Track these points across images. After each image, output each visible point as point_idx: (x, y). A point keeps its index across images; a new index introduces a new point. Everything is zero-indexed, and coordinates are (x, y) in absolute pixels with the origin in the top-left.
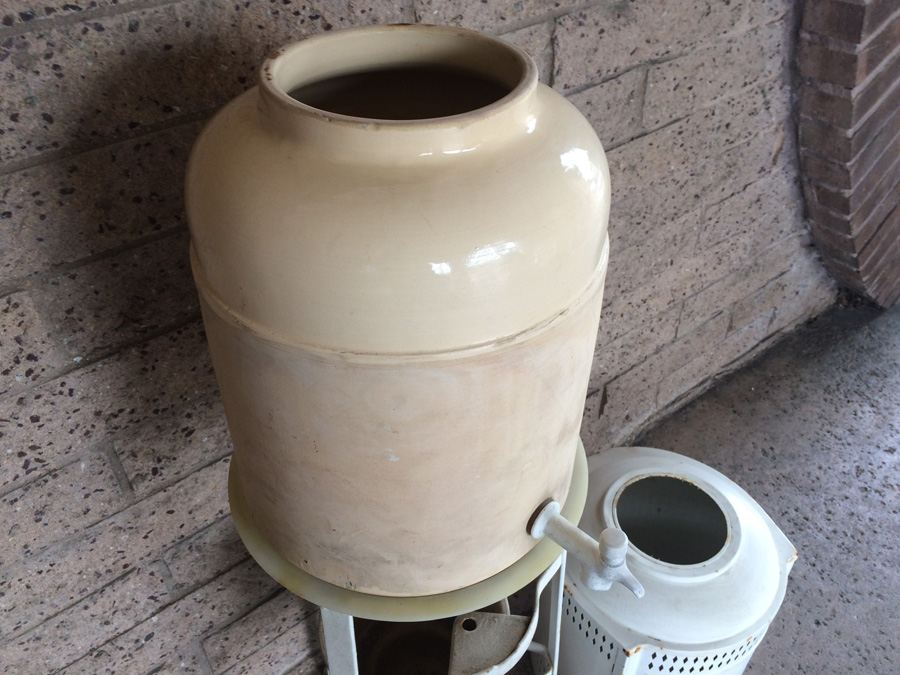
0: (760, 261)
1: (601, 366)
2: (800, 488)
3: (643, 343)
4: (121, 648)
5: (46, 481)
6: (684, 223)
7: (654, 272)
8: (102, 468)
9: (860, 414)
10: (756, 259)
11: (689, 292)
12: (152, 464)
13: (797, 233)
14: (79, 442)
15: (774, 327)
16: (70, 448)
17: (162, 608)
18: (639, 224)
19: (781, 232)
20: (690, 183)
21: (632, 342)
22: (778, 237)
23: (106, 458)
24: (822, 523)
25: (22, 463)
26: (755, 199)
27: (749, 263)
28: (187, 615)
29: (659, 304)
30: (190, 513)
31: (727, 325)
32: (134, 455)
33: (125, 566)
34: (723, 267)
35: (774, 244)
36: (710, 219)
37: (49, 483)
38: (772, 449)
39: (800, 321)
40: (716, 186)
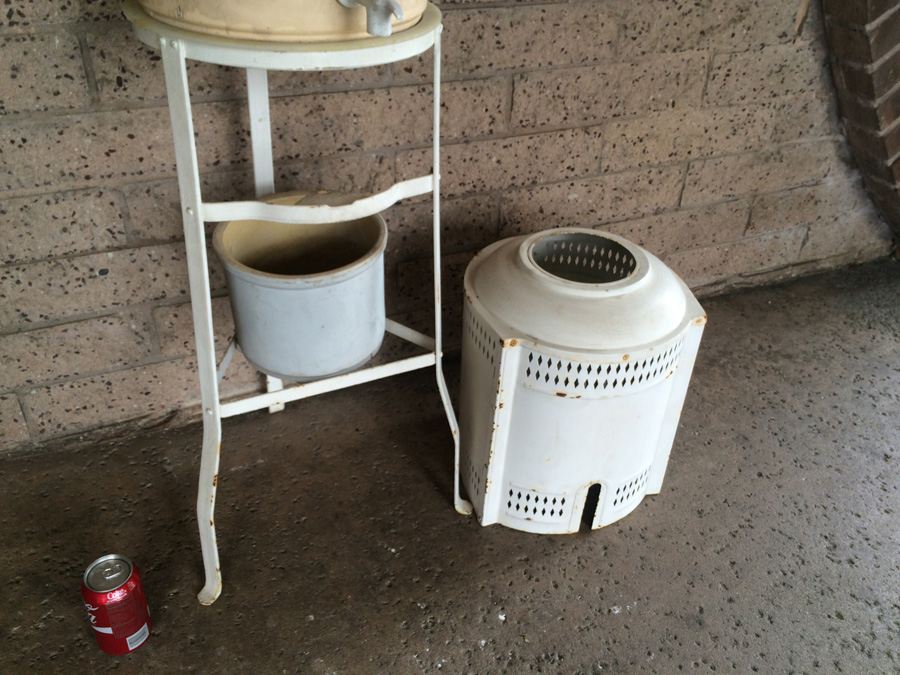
0: (784, 152)
1: (590, 201)
2: (787, 380)
3: (639, 192)
4: (76, 269)
5: (24, 40)
6: (688, 61)
7: (653, 108)
8: (73, 53)
9: (878, 338)
10: (781, 148)
11: (695, 154)
12: (117, 72)
13: (831, 137)
14: (56, 14)
15: (808, 254)
16: (48, 16)
17: (119, 248)
18: (634, 39)
19: (812, 126)
20: (695, 13)
21: (627, 187)
22: (808, 132)
23: (77, 42)
24: (799, 406)
25: (7, 11)
26: (776, 69)
27: (770, 148)
28: (142, 270)
29: (658, 152)
30: (150, 148)
31: (746, 221)
32: (102, 54)
33: (88, 178)
34: (738, 141)
35: (802, 140)
36: (719, 68)
37: (25, 42)
38: (770, 347)
40: (725, 28)
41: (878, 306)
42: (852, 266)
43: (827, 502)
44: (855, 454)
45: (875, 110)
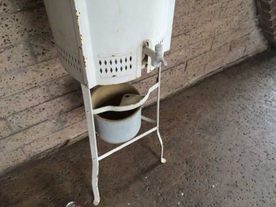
0: (241, 27)
1: (186, 54)
2: (246, 99)
3: (200, 48)
4: (35, 110)
5: (11, 48)
6: (215, 7)
7: (205, 23)
8: (27, 48)
9: (269, 80)
11: (216, 34)
12: (42, 51)
13: (254, 20)
14: (20, 37)
15: (246, 54)
16: (17, 38)
17: (47, 101)
18: (200, 4)
19: (249, 18)
21: (196, 48)
22: (248, 20)
23: (28, 45)
25: (3, 40)
26: (240, 3)
27: (237, 27)
28: (55, 105)
29: (206, 35)
30: (54, 71)
31: (229, 49)
32: (36, 46)
33: (36, 84)
34: (228, 27)
35: (246, 22)
36: (224, 7)
37: (11, 49)
38: (239, 88)
39: (255, 54)
41: (267, 68)
42: (257, 54)
43: (264, 140)
44: (269, 123)
45: (270, 14)
